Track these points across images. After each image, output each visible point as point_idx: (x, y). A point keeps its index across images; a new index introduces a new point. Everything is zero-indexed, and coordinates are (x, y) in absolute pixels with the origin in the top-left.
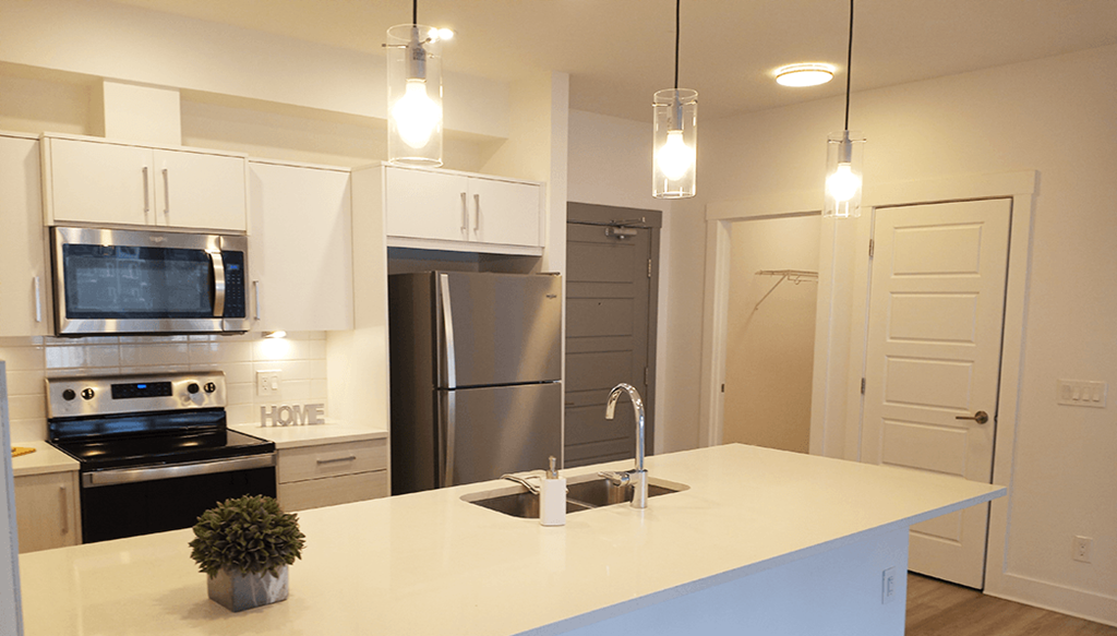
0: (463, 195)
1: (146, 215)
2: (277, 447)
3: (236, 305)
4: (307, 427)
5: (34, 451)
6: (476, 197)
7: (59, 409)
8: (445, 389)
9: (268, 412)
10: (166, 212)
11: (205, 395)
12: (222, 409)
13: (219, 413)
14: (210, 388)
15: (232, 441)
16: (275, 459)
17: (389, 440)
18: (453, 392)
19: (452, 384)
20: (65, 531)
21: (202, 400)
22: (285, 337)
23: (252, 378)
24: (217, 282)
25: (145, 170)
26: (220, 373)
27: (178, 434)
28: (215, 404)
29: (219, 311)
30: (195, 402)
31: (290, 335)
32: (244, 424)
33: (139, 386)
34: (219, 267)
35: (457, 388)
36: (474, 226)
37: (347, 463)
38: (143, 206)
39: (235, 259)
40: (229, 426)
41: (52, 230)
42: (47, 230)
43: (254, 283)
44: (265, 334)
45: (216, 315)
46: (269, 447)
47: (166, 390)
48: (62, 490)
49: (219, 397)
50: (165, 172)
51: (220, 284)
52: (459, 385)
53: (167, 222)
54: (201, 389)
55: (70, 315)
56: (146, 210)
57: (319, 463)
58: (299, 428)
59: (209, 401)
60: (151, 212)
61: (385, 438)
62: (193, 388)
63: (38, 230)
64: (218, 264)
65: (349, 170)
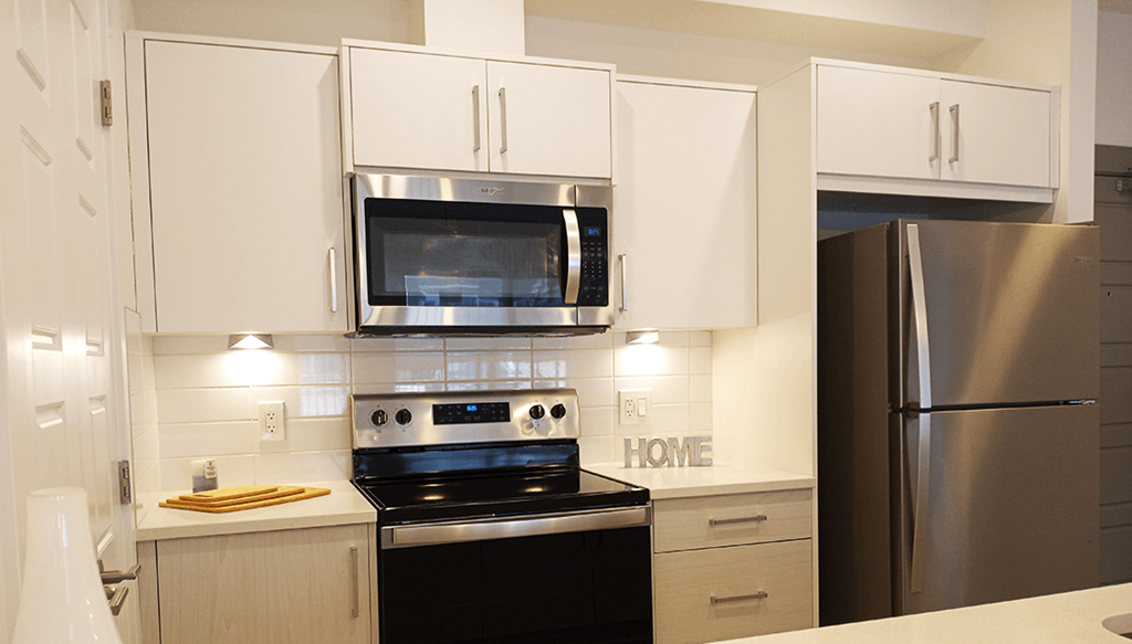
0: (935, 108)
1: (476, 157)
2: (652, 497)
3: (594, 289)
4: (687, 469)
5: (328, 493)
6: (955, 110)
7: (368, 439)
8: (913, 410)
9: (635, 446)
10: (503, 151)
11: (552, 422)
12: (573, 441)
13: (571, 447)
14: (558, 412)
15: (587, 486)
16: (649, 514)
17: (816, 490)
18: (928, 415)
19: (925, 402)
20: (355, 614)
21: (549, 428)
22: (657, 343)
23: (613, 400)
24: (570, 255)
25: (475, 91)
26: (572, 392)
27: (519, 475)
28: (563, 435)
29: (572, 297)
30: (539, 432)
31: (667, 338)
32: (602, 463)
33: (469, 408)
34: (573, 234)
35: (934, 409)
36: (952, 155)
37: (753, 525)
38: (472, 145)
39: (595, 221)
40: (582, 466)
41: (352, 180)
42: (347, 182)
43: (620, 258)
44: (631, 337)
45: (567, 301)
46: (641, 497)
47: (500, 413)
48: (353, 551)
49: (570, 424)
50: (501, 94)
51: (574, 259)
52: (936, 404)
53: (505, 165)
54: (548, 413)
55: (373, 301)
56: (477, 149)
57: (713, 523)
58: (676, 470)
59: (556, 430)
60: (483, 152)
61: (811, 489)
62: (536, 413)
63: (335, 181)
64: (572, 228)
65: (754, 88)
